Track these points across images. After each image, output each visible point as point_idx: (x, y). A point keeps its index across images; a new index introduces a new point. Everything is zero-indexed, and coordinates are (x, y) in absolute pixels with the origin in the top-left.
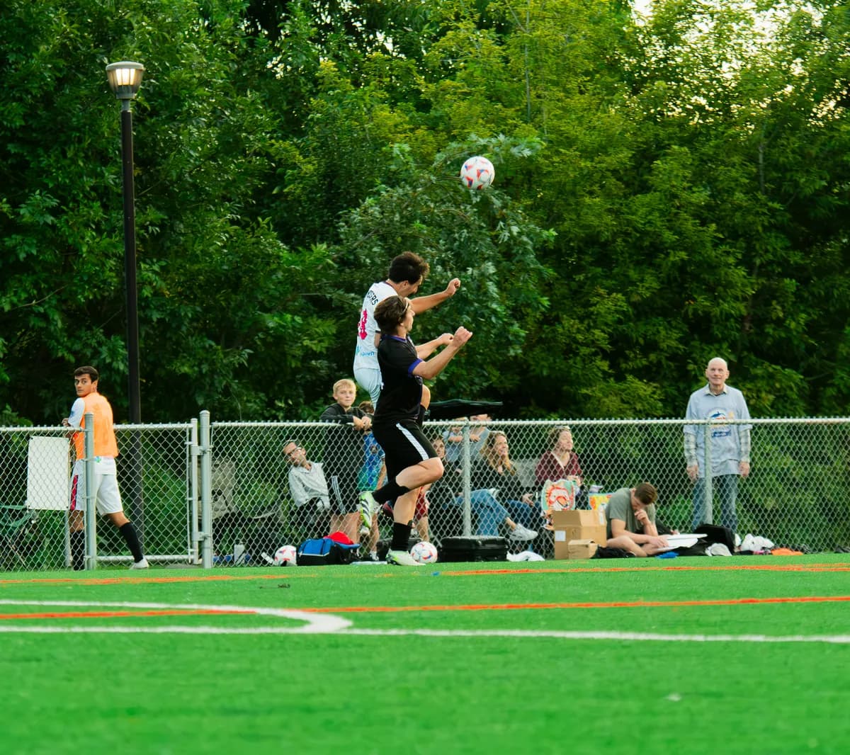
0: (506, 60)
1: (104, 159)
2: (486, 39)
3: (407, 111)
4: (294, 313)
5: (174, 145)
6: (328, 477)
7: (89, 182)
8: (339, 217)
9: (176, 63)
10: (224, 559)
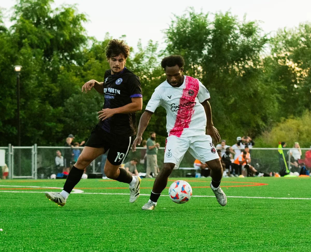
0: (102, 67)
1: (12, 87)
2: (97, 62)
3: (79, 78)
4: (54, 122)
5: (27, 85)
6: (64, 160)
7: (8, 92)
8: (64, 101)
9: (28, 66)
10: (39, 178)
